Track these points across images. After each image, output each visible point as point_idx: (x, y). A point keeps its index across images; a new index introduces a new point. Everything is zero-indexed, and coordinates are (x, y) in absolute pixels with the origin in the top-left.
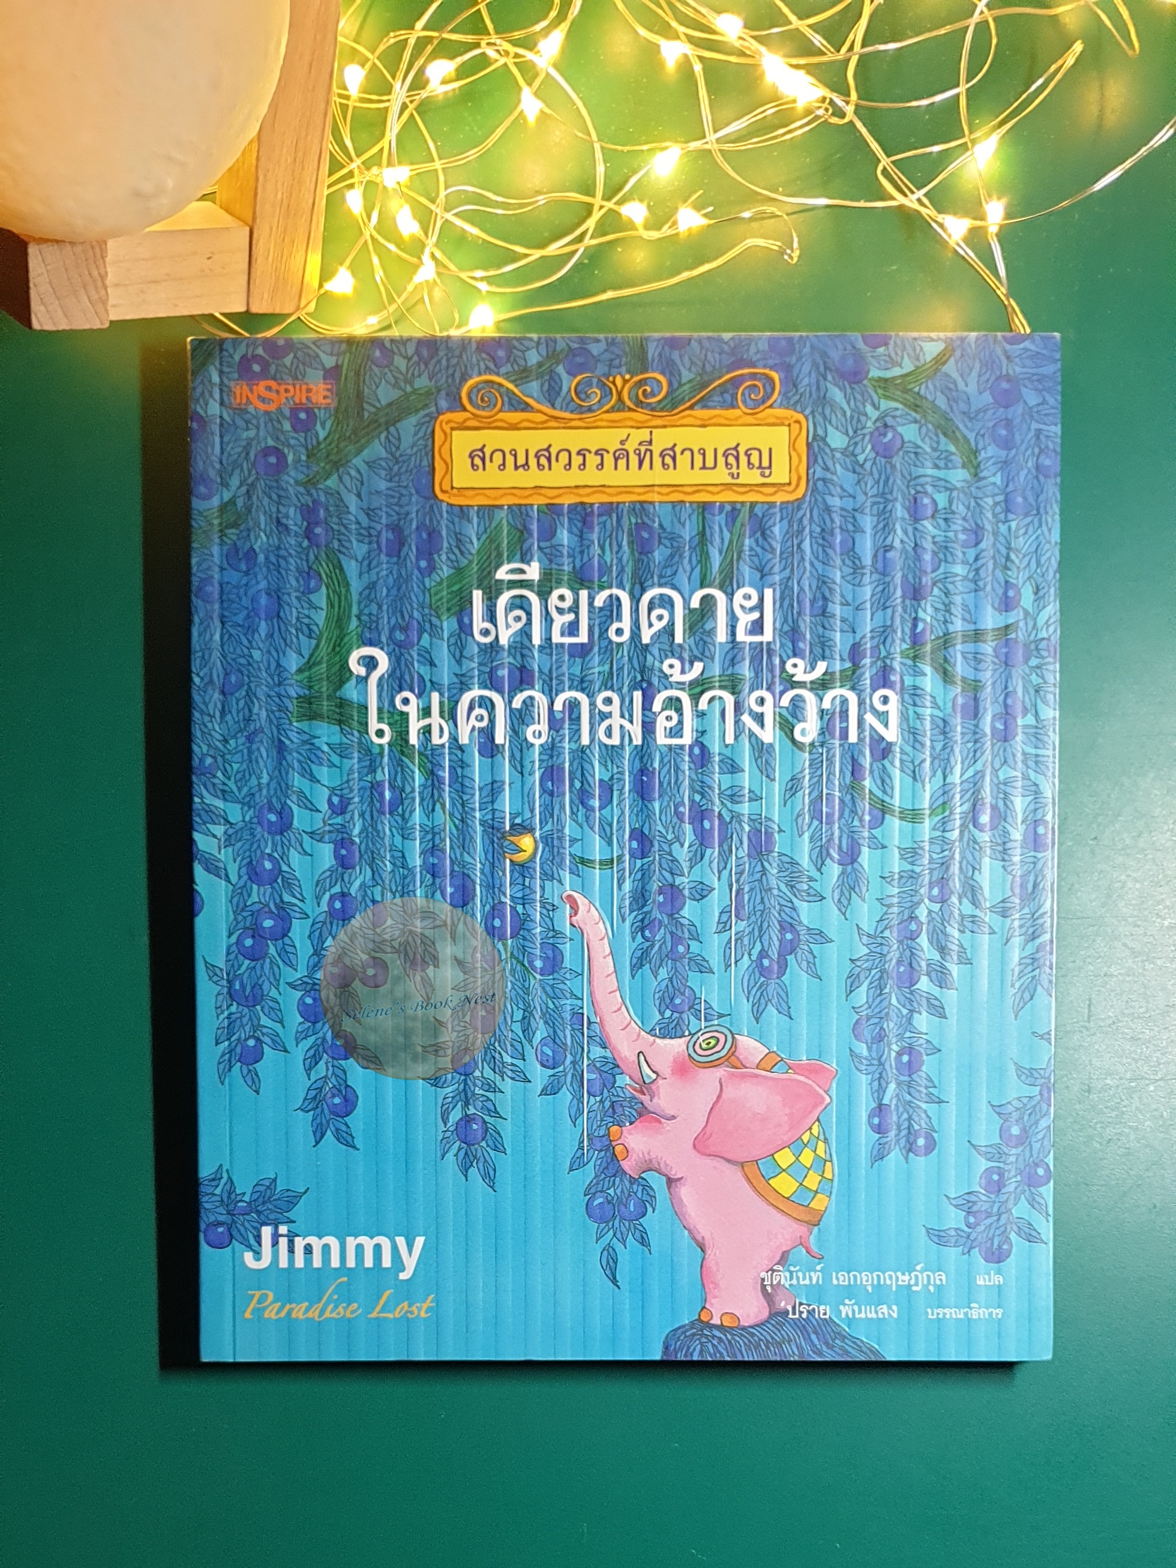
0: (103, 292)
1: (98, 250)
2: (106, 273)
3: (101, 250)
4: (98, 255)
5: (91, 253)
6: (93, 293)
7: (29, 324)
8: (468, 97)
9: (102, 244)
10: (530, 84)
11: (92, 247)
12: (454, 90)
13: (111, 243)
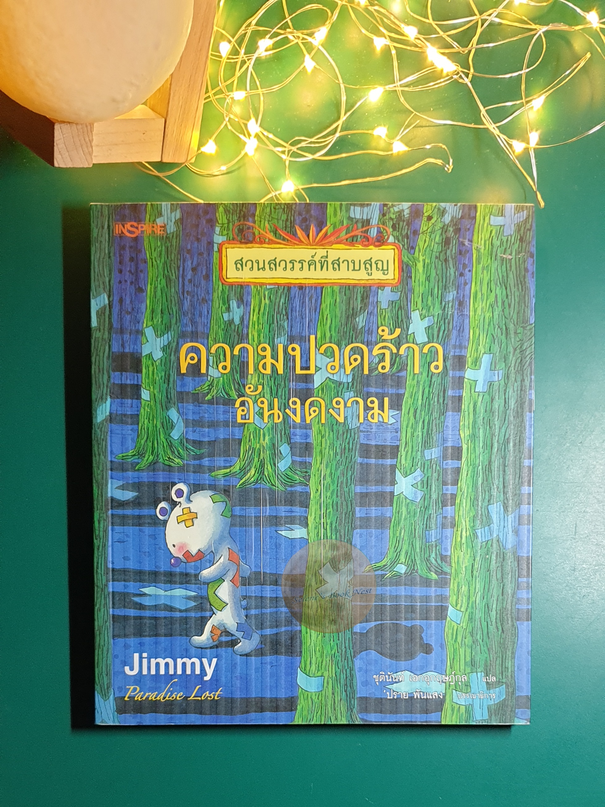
0: (90, 149)
1: (89, 127)
2: (93, 139)
3: (91, 128)
4: (89, 130)
5: (85, 129)
6: (85, 149)
7: (52, 164)
8: (277, 58)
9: (92, 125)
10: (309, 53)
11: (87, 126)
12: (270, 54)
13: (95, 124)
